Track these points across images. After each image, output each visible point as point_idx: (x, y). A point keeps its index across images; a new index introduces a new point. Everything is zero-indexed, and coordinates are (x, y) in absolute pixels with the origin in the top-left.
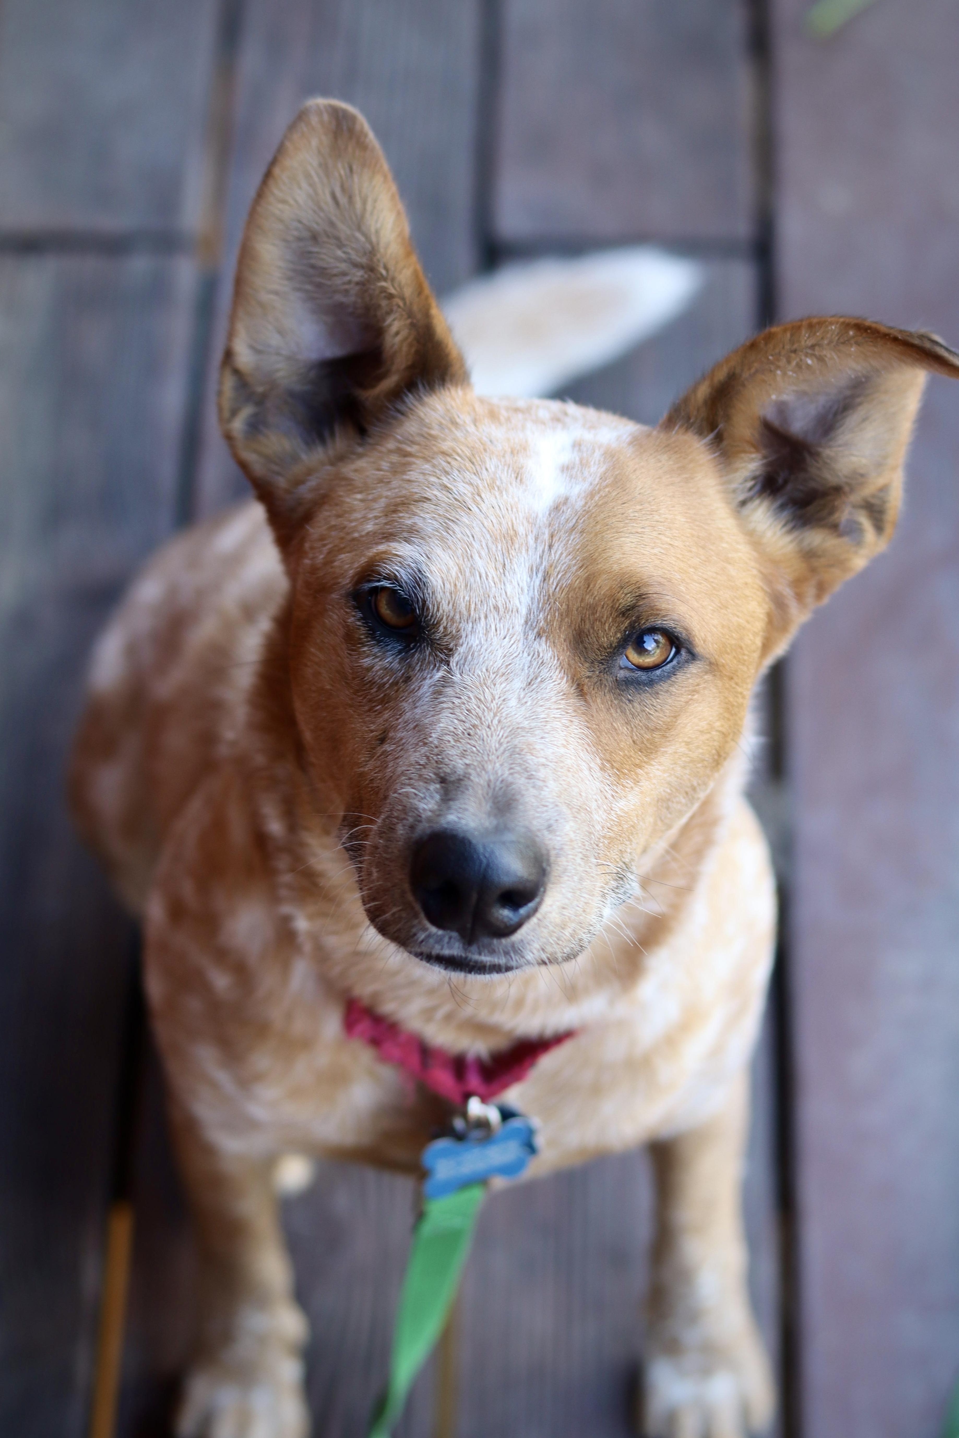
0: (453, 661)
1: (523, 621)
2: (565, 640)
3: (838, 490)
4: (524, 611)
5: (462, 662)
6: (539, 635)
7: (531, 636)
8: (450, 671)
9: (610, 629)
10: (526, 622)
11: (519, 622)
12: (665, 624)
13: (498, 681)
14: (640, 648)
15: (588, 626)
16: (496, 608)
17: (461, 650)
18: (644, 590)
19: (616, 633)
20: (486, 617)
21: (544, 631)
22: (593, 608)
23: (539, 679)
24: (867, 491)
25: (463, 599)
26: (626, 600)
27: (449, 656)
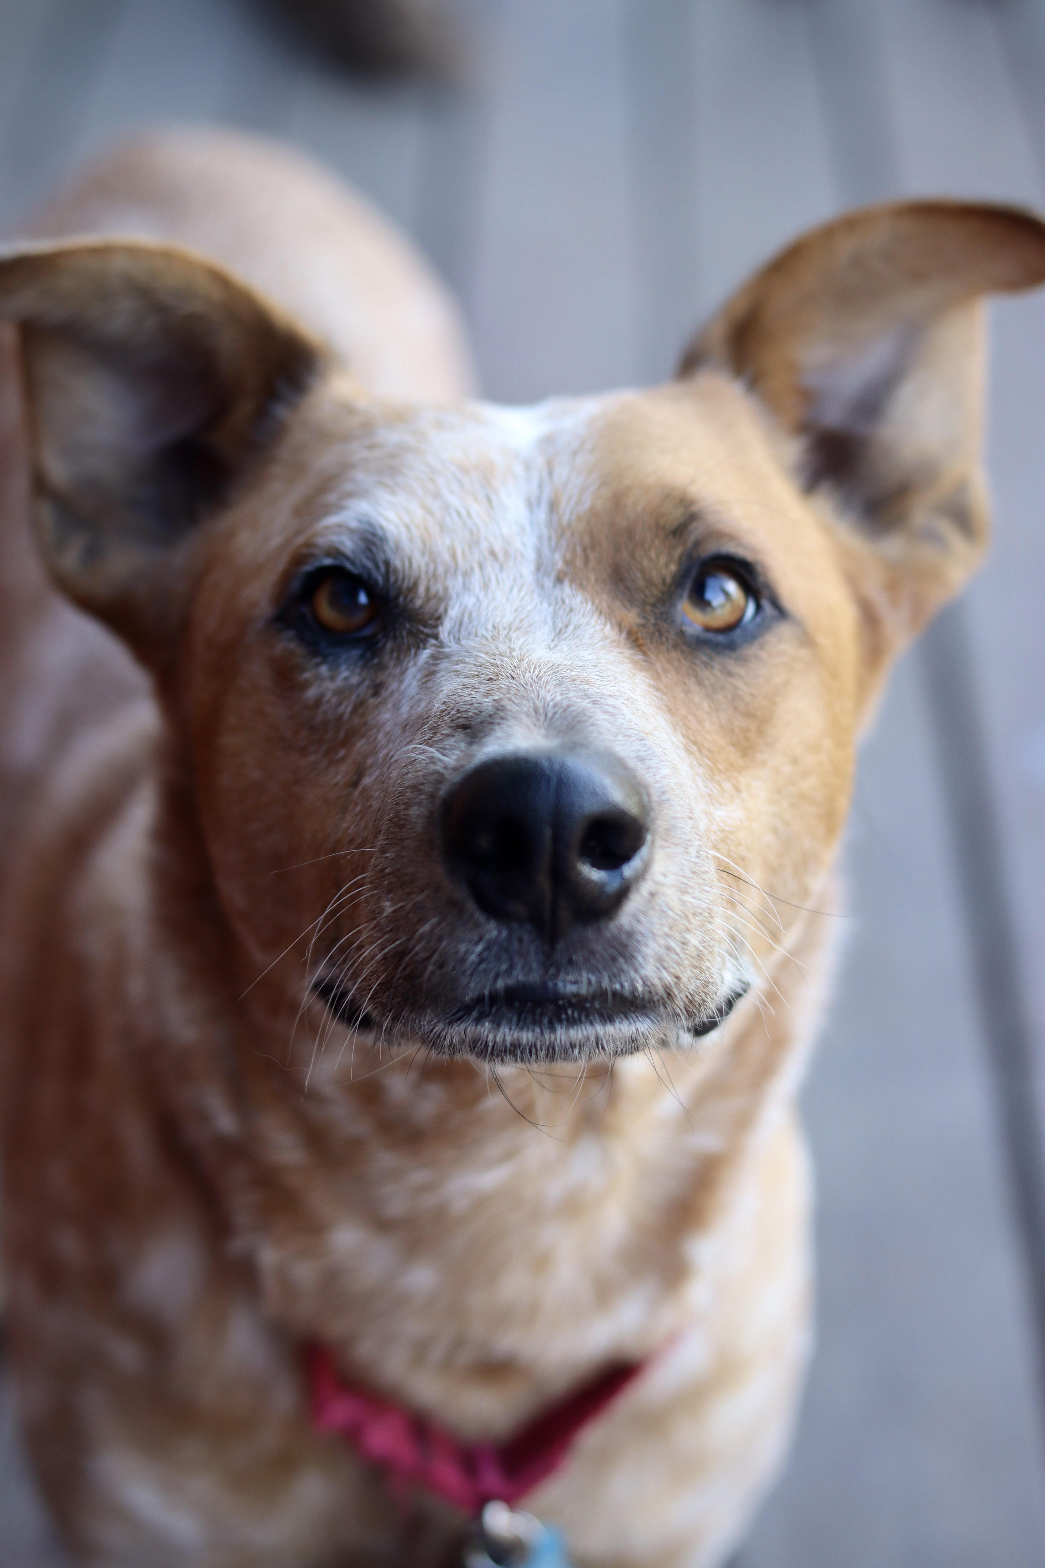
0: (444, 631)
1: (532, 568)
2: (597, 581)
4: (531, 555)
5: (456, 629)
6: (559, 580)
7: (548, 583)
8: (441, 645)
9: (658, 557)
10: (538, 568)
11: (527, 571)
13: (514, 635)
15: (625, 555)
16: (493, 554)
17: (453, 612)
18: (695, 508)
19: (667, 565)
20: (481, 566)
21: (566, 574)
22: (630, 532)
23: (571, 627)
25: (442, 544)
26: (675, 515)
27: (435, 627)
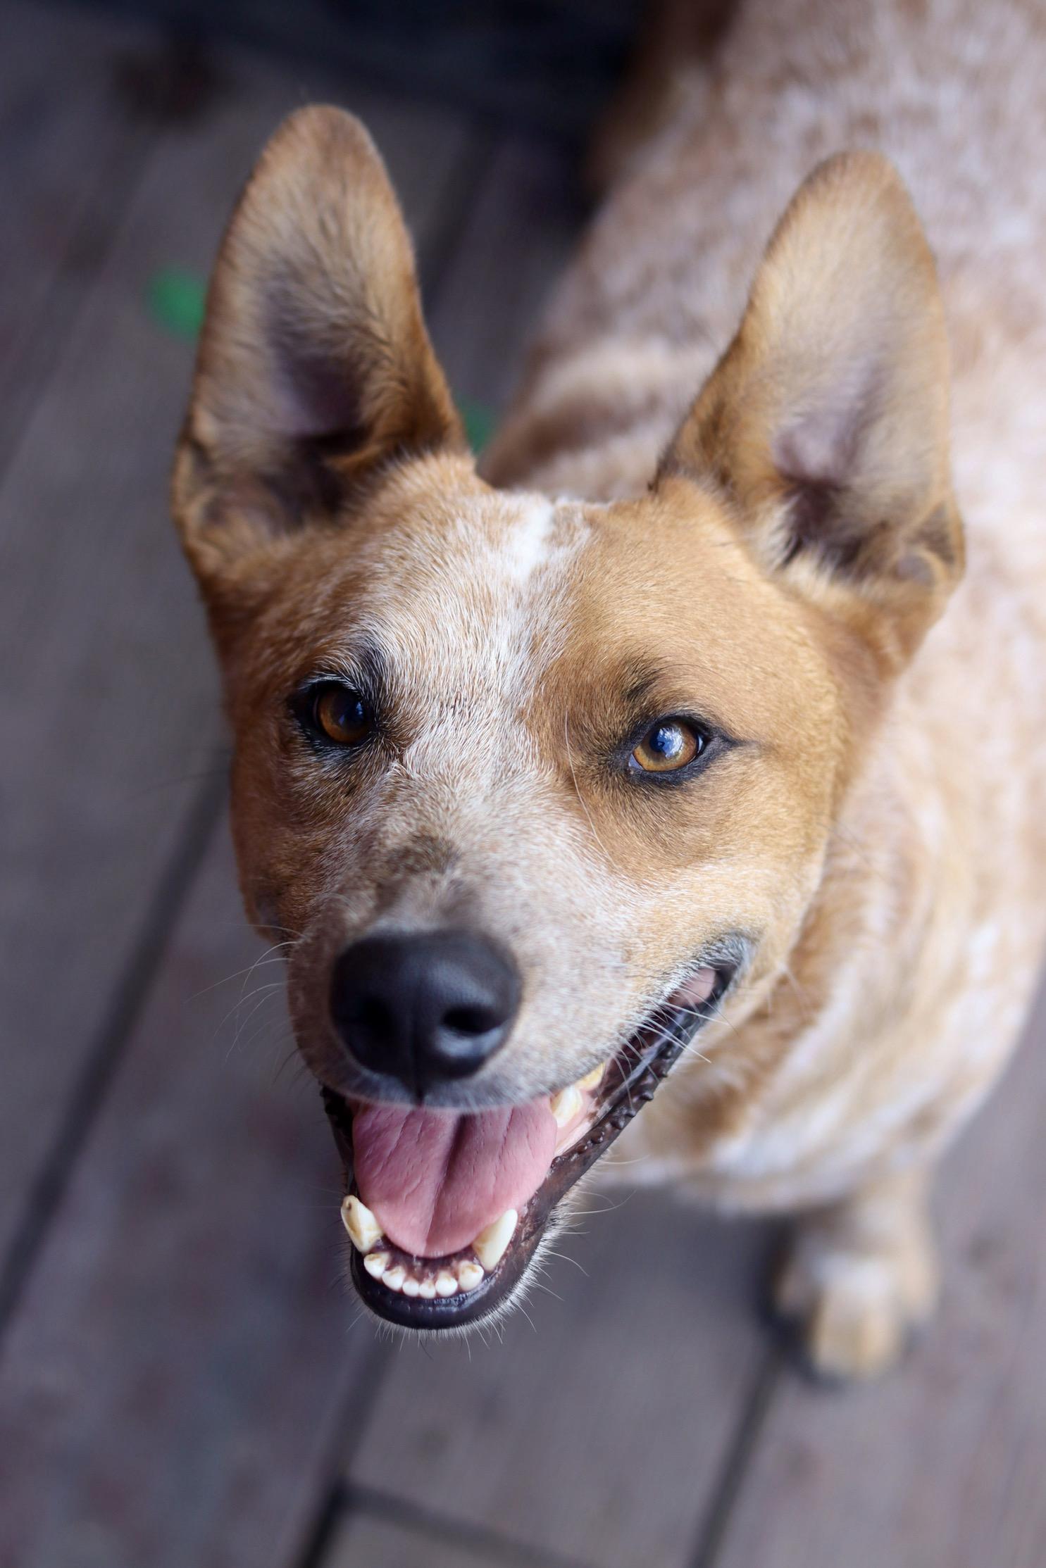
0: (408, 756)
2: (551, 727)
3: (883, 526)
5: (419, 756)
7: (509, 721)
8: (403, 768)
9: (612, 717)
12: (687, 710)
13: (462, 777)
14: (656, 748)
15: (583, 708)
17: (422, 740)
22: (591, 689)
24: (919, 519)
26: (632, 679)
27: (403, 749)
